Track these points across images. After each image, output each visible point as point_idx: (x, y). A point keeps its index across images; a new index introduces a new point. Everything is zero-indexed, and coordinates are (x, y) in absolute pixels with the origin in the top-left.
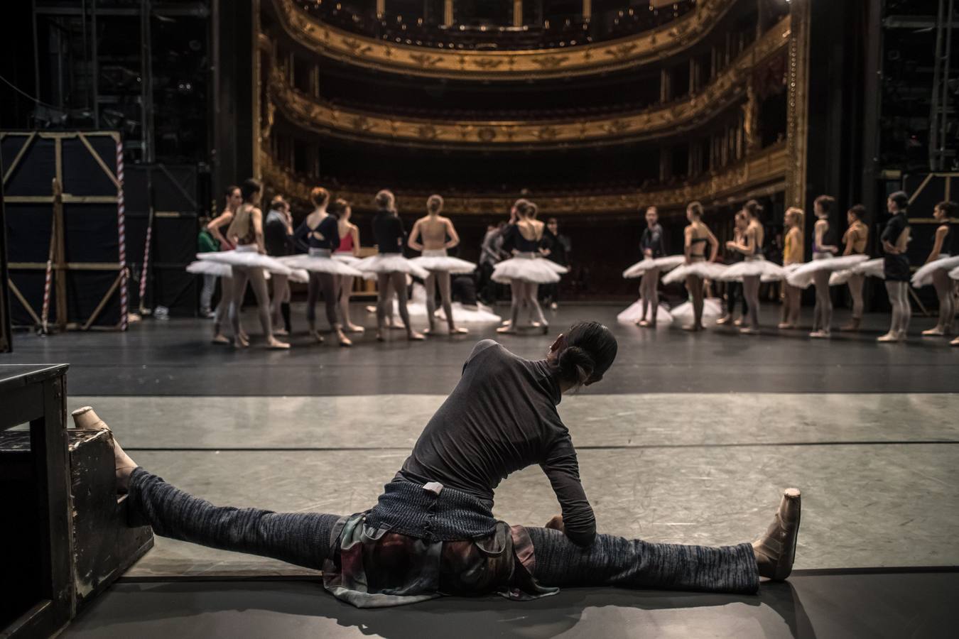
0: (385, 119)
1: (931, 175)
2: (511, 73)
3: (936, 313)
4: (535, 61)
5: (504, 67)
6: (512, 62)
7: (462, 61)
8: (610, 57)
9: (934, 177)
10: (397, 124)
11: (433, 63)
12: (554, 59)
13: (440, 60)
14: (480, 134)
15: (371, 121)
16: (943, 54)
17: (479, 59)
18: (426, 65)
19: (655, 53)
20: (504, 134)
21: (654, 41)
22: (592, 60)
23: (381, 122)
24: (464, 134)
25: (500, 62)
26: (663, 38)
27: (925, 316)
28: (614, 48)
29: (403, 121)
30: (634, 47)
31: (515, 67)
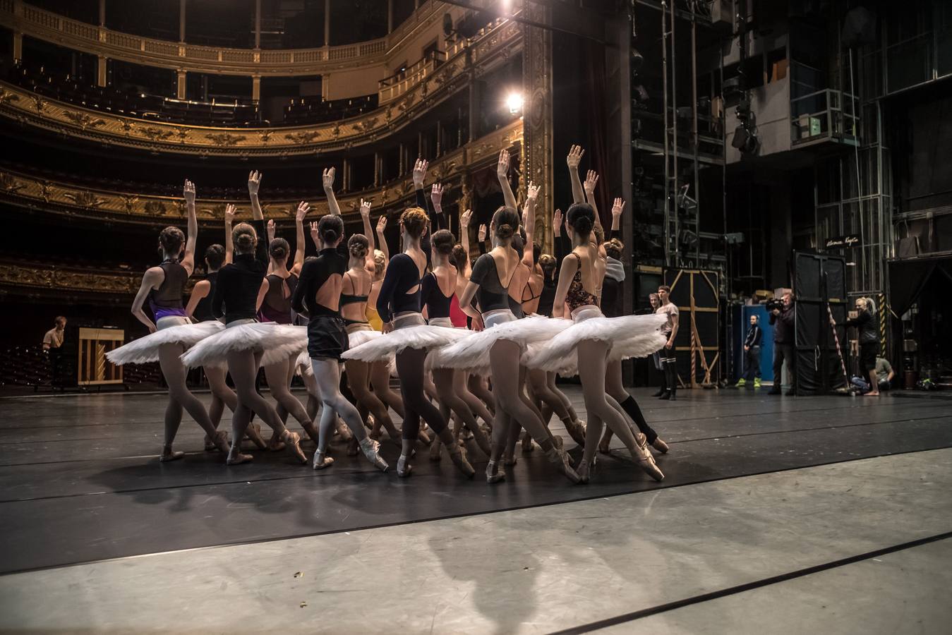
0: (36, 181)
1: (682, 271)
2: (182, 146)
3: (689, 386)
4: (209, 137)
5: (175, 140)
6: (183, 135)
7: (127, 128)
8: (290, 142)
9: (683, 272)
10: (50, 188)
11: (94, 125)
12: (229, 137)
13: (101, 123)
14: (147, 207)
15: (18, 182)
16: (671, 174)
17: (147, 128)
18: (84, 126)
19: (340, 143)
20: (174, 209)
21: (337, 132)
22: (270, 143)
23: (31, 184)
24: (129, 207)
25: (171, 134)
26: (347, 130)
27: (683, 388)
28: (294, 134)
29: (57, 185)
30: (316, 135)
31: (187, 141)
